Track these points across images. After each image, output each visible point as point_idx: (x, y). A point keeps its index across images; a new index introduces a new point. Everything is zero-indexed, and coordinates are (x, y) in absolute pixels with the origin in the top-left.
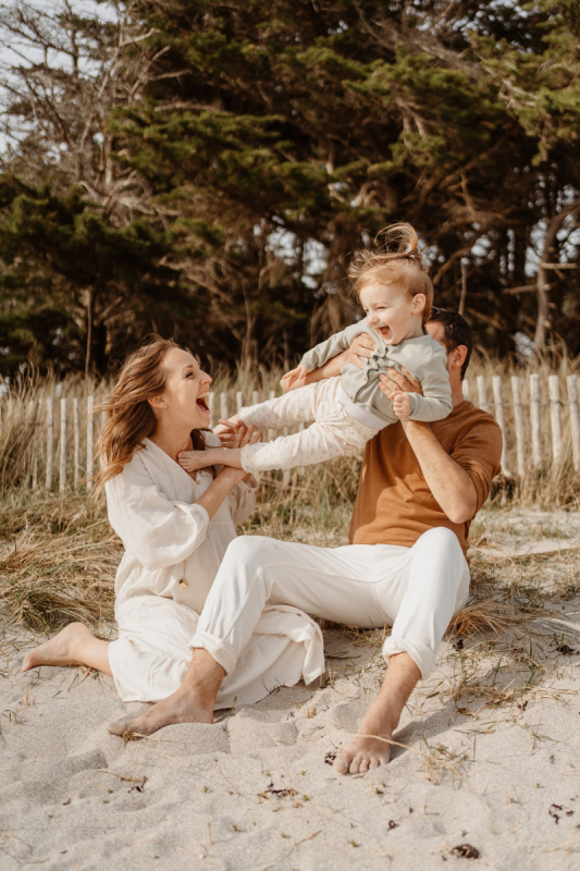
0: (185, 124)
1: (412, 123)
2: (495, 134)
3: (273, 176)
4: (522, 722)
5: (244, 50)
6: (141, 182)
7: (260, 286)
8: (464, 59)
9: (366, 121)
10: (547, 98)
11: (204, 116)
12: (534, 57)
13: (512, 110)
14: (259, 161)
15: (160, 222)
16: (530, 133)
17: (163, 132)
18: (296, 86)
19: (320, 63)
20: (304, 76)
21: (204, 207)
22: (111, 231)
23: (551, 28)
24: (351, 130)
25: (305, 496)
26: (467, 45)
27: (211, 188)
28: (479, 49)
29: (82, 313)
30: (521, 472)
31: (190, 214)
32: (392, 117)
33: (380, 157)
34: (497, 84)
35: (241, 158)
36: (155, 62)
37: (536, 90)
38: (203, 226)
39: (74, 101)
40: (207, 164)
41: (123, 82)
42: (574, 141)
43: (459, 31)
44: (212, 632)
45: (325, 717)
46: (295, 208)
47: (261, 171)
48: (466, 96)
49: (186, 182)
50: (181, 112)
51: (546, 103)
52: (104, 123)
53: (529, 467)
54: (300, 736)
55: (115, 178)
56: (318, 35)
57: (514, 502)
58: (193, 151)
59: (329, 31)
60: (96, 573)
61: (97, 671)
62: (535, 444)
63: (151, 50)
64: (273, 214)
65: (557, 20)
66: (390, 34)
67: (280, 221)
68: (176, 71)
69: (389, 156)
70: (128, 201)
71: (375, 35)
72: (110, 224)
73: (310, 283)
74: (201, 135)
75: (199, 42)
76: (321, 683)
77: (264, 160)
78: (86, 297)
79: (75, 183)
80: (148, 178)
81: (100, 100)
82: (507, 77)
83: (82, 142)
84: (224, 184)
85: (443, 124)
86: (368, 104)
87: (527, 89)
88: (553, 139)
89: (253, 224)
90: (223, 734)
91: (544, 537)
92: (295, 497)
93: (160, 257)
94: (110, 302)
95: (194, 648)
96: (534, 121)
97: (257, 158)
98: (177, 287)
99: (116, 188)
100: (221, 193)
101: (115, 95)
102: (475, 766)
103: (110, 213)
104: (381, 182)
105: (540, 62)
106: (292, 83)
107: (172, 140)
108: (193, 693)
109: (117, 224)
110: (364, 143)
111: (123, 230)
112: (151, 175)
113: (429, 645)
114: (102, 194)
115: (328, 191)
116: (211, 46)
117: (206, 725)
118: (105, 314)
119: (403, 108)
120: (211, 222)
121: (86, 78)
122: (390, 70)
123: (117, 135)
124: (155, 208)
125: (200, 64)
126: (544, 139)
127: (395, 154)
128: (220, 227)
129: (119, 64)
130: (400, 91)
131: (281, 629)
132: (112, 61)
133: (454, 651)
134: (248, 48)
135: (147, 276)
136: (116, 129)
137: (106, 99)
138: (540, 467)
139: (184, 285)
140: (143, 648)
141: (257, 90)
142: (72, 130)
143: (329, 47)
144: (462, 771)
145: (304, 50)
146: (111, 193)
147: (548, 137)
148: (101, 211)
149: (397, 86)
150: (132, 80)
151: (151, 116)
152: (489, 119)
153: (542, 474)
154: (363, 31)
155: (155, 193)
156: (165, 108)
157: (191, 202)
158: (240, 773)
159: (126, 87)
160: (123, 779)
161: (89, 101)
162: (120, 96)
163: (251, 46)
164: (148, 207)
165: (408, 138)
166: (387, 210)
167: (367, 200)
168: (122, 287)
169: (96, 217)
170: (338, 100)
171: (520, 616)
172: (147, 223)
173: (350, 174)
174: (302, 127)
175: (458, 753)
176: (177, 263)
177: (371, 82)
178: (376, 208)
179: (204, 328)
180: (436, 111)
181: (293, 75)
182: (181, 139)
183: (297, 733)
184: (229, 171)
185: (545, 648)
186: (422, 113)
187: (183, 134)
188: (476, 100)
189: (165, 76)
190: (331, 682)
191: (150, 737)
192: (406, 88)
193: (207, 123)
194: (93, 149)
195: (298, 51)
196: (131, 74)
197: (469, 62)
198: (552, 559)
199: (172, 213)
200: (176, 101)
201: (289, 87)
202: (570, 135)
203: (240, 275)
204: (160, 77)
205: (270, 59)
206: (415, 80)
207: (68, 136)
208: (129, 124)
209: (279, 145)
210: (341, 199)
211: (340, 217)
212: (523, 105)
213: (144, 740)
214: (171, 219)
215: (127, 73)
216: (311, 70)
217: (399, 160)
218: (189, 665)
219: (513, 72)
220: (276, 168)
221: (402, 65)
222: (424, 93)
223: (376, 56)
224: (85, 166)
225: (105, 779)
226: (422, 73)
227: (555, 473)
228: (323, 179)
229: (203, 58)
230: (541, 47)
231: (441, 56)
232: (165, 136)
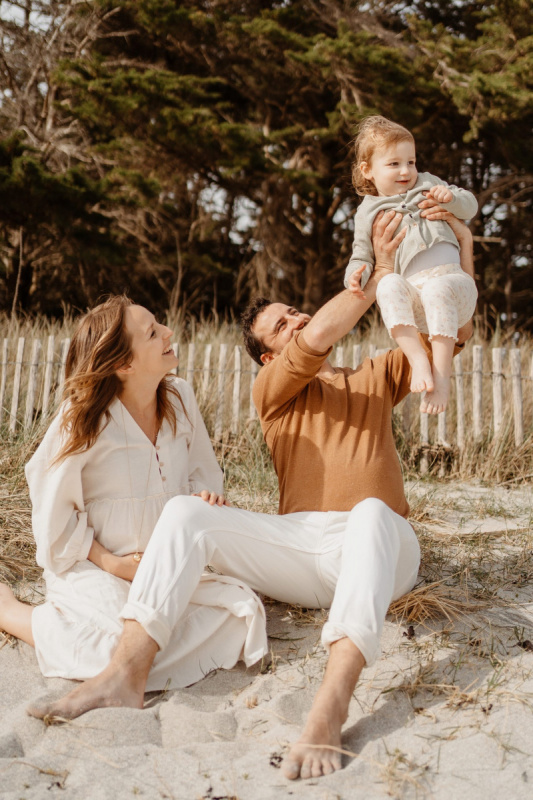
0: (129, 80)
1: (349, 94)
2: (429, 111)
3: (210, 135)
4: (488, 729)
5: (192, 16)
6: (81, 131)
7: (190, 239)
8: (402, 40)
9: (304, 89)
10: (480, 80)
11: (148, 74)
12: (468, 42)
13: (446, 89)
14: (199, 120)
15: (96, 171)
16: (463, 111)
17: (107, 85)
18: (239, 52)
19: (264, 34)
20: (248, 45)
21: (141, 159)
22: (48, 175)
23: (486, 17)
24: (289, 97)
25: (236, 455)
26: (405, 27)
27: (149, 141)
28: (418, 31)
29: (10, 252)
30: (460, 444)
31: (127, 165)
32: (330, 88)
33: (316, 124)
34: (433, 64)
35: (182, 116)
36: (104, 21)
37: (470, 72)
38: (140, 178)
39: (22, 52)
40: (146, 120)
41: (72, 37)
42: (505, 122)
43: (397, 13)
44: (145, 602)
45: (268, 709)
46: (230, 166)
47: (200, 129)
48: (403, 74)
49: (125, 134)
50: (126, 68)
51: (479, 84)
52: (49, 74)
53: (469, 439)
54: (239, 730)
55: (55, 125)
56: (264, 7)
57: (452, 475)
58: (135, 106)
59: (274, 5)
60: (18, 526)
61: (16, 638)
62: (476, 416)
63: (102, 10)
64: (208, 170)
65: (492, 11)
66: (332, 12)
67: (214, 178)
68: (125, 30)
69: (325, 123)
70: (66, 148)
71: (318, 12)
72: (47, 169)
73: (236, 239)
74: (144, 91)
75: (150, 6)
76: (262, 668)
77: (204, 119)
78: (16, 238)
79: (16, 128)
80: (88, 128)
81: (48, 52)
82: (442, 58)
83: (26, 90)
84: (162, 139)
85: (379, 97)
86: (308, 74)
87: (461, 71)
88: (484, 118)
89: (187, 179)
90: (155, 722)
91: (487, 515)
92: (226, 455)
93: (93, 204)
94: (39, 244)
95: (125, 620)
96: (466, 101)
97: (196, 117)
98: (108, 234)
99: (56, 135)
100: (158, 147)
101: (62, 48)
102: (439, 780)
103: (48, 158)
104: (315, 147)
105: (474, 48)
106: (236, 49)
107: (115, 93)
108: (123, 672)
109: (54, 169)
110: (301, 110)
111: (58, 176)
112: (91, 125)
113: (370, 627)
114: (41, 140)
115: (264, 153)
116: (160, 10)
117: (137, 711)
118: (33, 255)
119: (342, 81)
120: (147, 175)
121: (36, 31)
122: (332, 44)
123: (63, 86)
124: (93, 157)
125: (149, 26)
126: (475, 118)
127: (331, 122)
128: (156, 180)
129: (70, 20)
130: (340, 64)
131: (222, 601)
132: (63, 16)
133: (405, 639)
134: (196, 15)
135: (78, 221)
136: (62, 80)
137: (54, 51)
138: (481, 440)
139: (114, 232)
140: (70, 617)
141: (201, 54)
142: (18, 78)
143: (273, 19)
144: (425, 785)
145: (250, 20)
146: (51, 139)
147: (479, 116)
148: (39, 156)
149: (338, 59)
150: (81, 36)
151: (98, 71)
152: (424, 96)
153: (482, 447)
154: (305, 7)
155: (94, 142)
156: (110, 64)
157: (129, 153)
158: (174, 772)
159: (75, 42)
160: (42, 772)
161: (37, 51)
162: (68, 50)
163: (199, 13)
164: (85, 155)
165: (345, 108)
166: (319, 174)
167: (300, 163)
168: (53, 230)
169: (34, 161)
170: (279, 68)
171: (474, 603)
172: (83, 171)
173: (286, 138)
174: (242, 91)
175: (419, 763)
176: (110, 210)
177: (312, 54)
178: (308, 171)
179: (130, 275)
180: (374, 85)
181: (237, 42)
182: (124, 93)
183: (237, 726)
184: (169, 126)
185: (505, 642)
186: (359, 86)
187: (126, 89)
188: (412, 77)
189: (113, 34)
190: (273, 666)
191: (74, 722)
192: (345, 62)
193: (151, 81)
194: (37, 97)
195: (244, 21)
196: (81, 30)
197: (406, 42)
198: (498, 540)
199: (109, 162)
200: (122, 58)
201: (232, 53)
202: (500, 116)
203: (171, 226)
204: (108, 35)
205: (216, 26)
206: (355, 55)
207: (14, 83)
208: (75, 76)
209: (219, 106)
210: (275, 161)
211: (273, 178)
212: (457, 85)
213: (66, 726)
214: (108, 169)
215: (77, 29)
216: (255, 39)
217: (335, 128)
218: (119, 639)
219: (448, 54)
220: (214, 128)
221: (343, 40)
222: (362, 67)
223: (317, 31)
224: (27, 113)
225: (22, 771)
226: (362, 49)
227: (496, 448)
228: (259, 141)
229: (152, 21)
230: (474, 34)
231: (380, 36)
232: (109, 90)
